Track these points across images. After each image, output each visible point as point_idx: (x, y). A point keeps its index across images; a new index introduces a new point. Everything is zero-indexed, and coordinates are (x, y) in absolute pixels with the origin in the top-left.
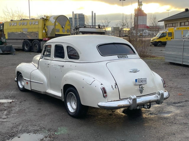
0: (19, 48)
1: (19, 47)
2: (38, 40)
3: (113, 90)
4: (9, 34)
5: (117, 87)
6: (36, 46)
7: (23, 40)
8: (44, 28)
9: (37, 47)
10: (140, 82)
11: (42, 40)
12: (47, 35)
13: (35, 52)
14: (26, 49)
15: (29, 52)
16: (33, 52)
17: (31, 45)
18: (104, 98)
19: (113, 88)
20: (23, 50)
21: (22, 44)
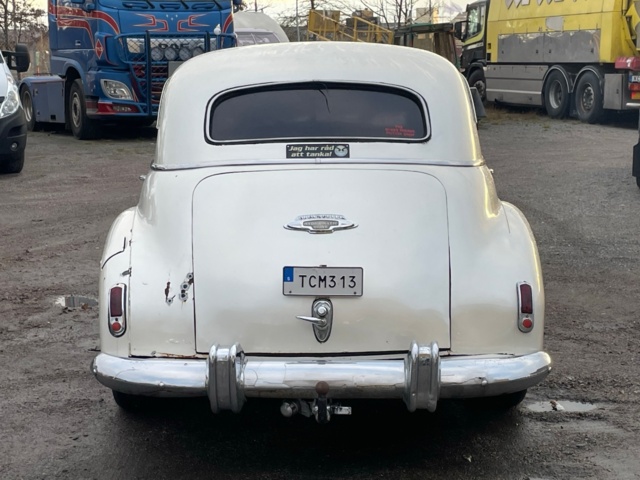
0: (529, 102)
1: (530, 97)
2: (596, 64)
3: (166, 304)
4: (502, 42)
5: (189, 292)
6: (589, 94)
7: (545, 68)
8: (627, 10)
9: (593, 97)
10: (315, 282)
11: (612, 65)
12: (635, 41)
13: (584, 121)
14: (554, 105)
15: (562, 118)
16: (575, 118)
17: (571, 89)
18: (113, 335)
19: (170, 296)
20: (542, 110)
21: (541, 83)
